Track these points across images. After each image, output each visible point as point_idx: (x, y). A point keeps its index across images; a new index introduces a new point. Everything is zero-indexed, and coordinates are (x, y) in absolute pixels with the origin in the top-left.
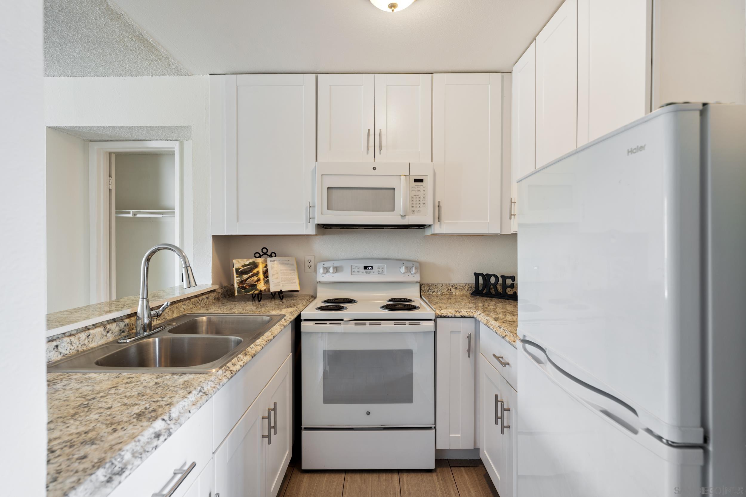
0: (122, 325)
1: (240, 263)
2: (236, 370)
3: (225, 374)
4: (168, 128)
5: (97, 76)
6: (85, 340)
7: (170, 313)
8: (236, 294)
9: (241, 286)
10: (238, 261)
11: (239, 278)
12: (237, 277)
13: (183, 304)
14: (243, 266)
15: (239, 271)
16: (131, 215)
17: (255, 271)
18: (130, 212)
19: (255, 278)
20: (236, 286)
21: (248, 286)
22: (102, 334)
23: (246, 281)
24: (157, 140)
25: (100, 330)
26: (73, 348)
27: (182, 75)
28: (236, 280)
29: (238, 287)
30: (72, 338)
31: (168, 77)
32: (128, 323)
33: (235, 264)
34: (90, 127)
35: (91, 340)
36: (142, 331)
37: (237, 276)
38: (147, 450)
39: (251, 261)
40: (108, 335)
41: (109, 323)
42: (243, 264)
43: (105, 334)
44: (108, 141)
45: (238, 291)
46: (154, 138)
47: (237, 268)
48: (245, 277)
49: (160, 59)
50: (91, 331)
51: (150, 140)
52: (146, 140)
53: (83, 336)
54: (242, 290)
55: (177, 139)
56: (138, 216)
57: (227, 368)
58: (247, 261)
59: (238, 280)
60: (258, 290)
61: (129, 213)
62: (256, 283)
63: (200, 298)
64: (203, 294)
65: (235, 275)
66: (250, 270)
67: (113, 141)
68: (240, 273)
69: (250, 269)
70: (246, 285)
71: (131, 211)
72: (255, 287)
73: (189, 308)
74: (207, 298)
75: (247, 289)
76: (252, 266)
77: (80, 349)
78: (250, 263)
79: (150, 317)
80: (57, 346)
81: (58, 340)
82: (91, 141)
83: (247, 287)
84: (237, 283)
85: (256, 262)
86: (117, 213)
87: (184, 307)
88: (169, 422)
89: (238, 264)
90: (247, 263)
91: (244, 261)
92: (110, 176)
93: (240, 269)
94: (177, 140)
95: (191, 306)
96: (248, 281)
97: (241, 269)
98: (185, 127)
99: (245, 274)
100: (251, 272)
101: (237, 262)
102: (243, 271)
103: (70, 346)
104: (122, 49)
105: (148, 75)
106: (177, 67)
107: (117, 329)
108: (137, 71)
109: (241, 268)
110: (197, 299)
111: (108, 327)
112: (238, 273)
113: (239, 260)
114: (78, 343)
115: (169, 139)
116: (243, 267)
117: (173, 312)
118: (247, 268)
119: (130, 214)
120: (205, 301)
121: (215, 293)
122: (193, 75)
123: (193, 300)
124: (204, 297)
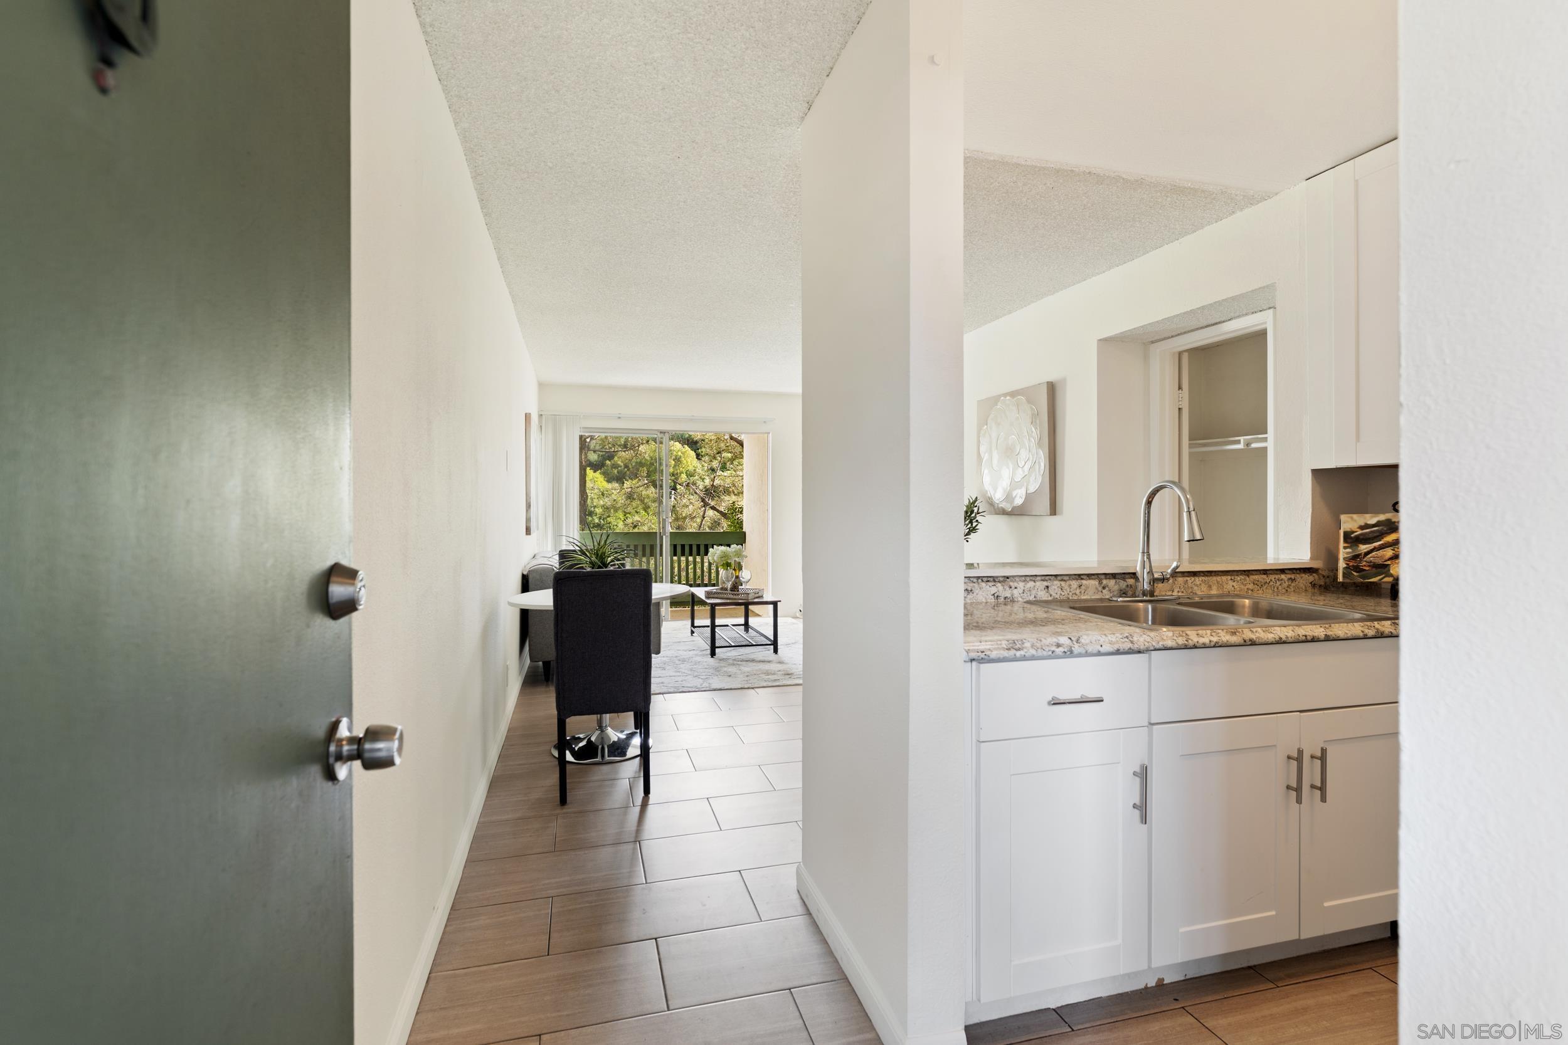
0: (1123, 584)
1: (1355, 521)
4: (1242, 296)
5: (1148, 252)
6: (1076, 589)
7: (1204, 588)
8: (1340, 579)
9: (1353, 566)
10: (1352, 518)
11: (1349, 550)
12: (1345, 548)
13: (1231, 579)
14: (1362, 528)
15: (1352, 536)
16: (1241, 446)
17: (1390, 538)
18: (1240, 440)
19: (1389, 553)
20: (1342, 565)
21: (1369, 566)
22: (1097, 588)
23: (1364, 557)
24: (1239, 317)
25: (1093, 583)
26: (1063, 594)
27: (1258, 202)
28: (1343, 552)
29: (1345, 566)
30: (1063, 583)
31: (1239, 214)
32: (1131, 583)
33: (1345, 523)
34: (1142, 327)
35: (1083, 592)
36: (1141, 595)
37: (1346, 545)
39: (1382, 517)
40: (1104, 591)
41: (1106, 579)
42: (1363, 524)
43: (1100, 589)
44: (1172, 337)
45: (1344, 573)
46: (1232, 315)
47: (1349, 530)
48: (1363, 548)
49: (1214, 199)
50: (1084, 582)
51: (1229, 320)
52: (1224, 322)
53: (1075, 584)
54: (1355, 574)
55: (1268, 306)
56: (1254, 445)
58: (1372, 517)
59: (1348, 553)
60: (1392, 575)
61: (1238, 442)
62: (1389, 562)
63: (1272, 577)
64: (1282, 571)
65: (1342, 544)
66: (1377, 536)
67: (1179, 335)
68: (1352, 540)
69: (1378, 534)
70: (1364, 563)
71: (1242, 439)
72: (1387, 569)
73: (1245, 588)
74: (1293, 580)
75: (1367, 572)
76: (1382, 529)
77: (1071, 598)
78: (1379, 522)
79: (1154, 581)
80: (1047, 587)
81: (1049, 581)
82: (1153, 342)
83: (1367, 568)
84: (1344, 559)
85: (1393, 520)
87: (1234, 584)
89: (1351, 522)
90: (1373, 521)
91: (1365, 518)
92: (1180, 388)
93: (1353, 532)
94: (1270, 308)
95: (1251, 586)
96: (1370, 555)
97: (1356, 534)
98: (1268, 286)
99: (1364, 544)
100: (1380, 540)
101: (1349, 520)
102: (1361, 537)
103: (1060, 592)
104: (1160, 211)
105: (1209, 223)
106: (1244, 196)
107: (1116, 587)
108: (1193, 225)
109: (1356, 532)
110: (1265, 576)
111: (1105, 582)
112: (1349, 541)
113: (1355, 516)
114: (1068, 590)
115: (1256, 310)
116: (1362, 530)
117: (1210, 587)
118: (1372, 532)
119: (1240, 443)
120: (1285, 585)
121: (1314, 575)
122: (1277, 194)
123: (1256, 577)
124: (1283, 576)
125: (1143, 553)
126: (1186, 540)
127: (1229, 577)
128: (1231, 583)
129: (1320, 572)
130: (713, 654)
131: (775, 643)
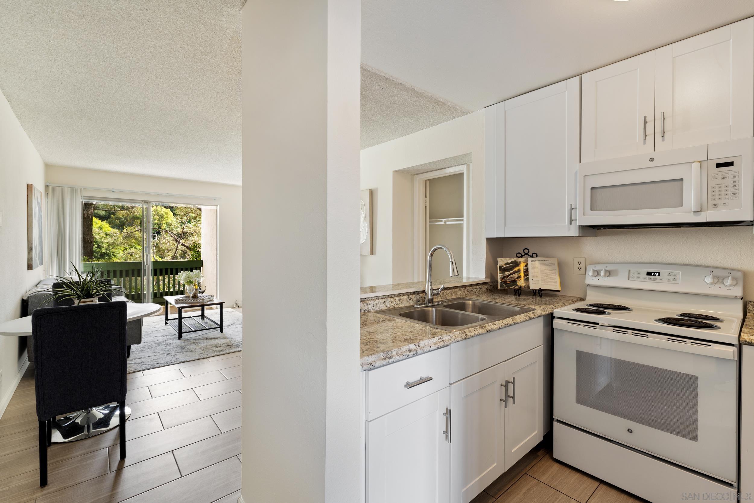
0: (418, 297)
1: (503, 261)
2: (470, 335)
3: (461, 335)
4: (457, 157)
5: (416, 132)
6: (398, 302)
7: (450, 295)
8: (499, 287)
9: (503, 281)
10: (502, 260)
11: (501, 274)
12: (500, 273)
13: (460, 290)
14: (506, 264)
15: (503, 268)
16: (443, 223)
17: (516, 269)
18: (442, 220)
19: (516, 275)
20: (499, 281)
21: (509, 281)
22: (407, 300)
23: (507, 278)
24: (452, 166)
25: (405, 297)
26: (392, 305)
27: (465, 115)
28: (499, 276)
29: (501, 281)
30: (392, 299)
31: (456, 119)
32: (421, 296)
33: (499, 262)
34: (413, 167)
35: (401, 303)
36: (428, 303)
37: (500, 272)
38: (403, 354)
39: (513, 260)
40: (410, 301)
41: (411, 294)
42: (506, 263)
43: (408, 300)
44: (424, 173)
45: (500, 285)
46: (450, 165)
47: (501, 265)
48: (507, 273)
49: (449, 109)
50: (401, 297)
51: (448, 168)
52: (446, 168)
53: (397, 299)
54: (504, 285)
55: (465, 163)
56: (448, 223)
57: (464, 332)
58: (509, 260)
59: (501, 276)
60: (518, 286)
61: (442, 221)
62: (516, 280)
63: (473, 288)
64: (477, 285)
65: (499, 272)
66: (512, 268)
67: (427, 172)
68: (503, 270)
69: (512, 267)
70: (507, 280)
71: (443, 220)
72: (516, 283)
73: (464, 293)
74: (480, 288)
75: (508, 284)
76: (513, 265)
77: (395, 306)
78: (512, 262)
79: (433, 295)
80: (385, 302)
81: (385, 299)
82: (415, 175)
83: (509, 283)
84: (500, 278)
85: (517, 261)
86: (430, 222)
87: (461, 292)
88: (418, 347)
89: (501, 262)
90: (510, 261)
91: (507, 260)
92: (426, 197)
93: (503, 266)
94: (465, 164)
95: (466, 293)
96: (510, 276)
97: (504, 267)
98: (468, 154)
99: (507, 272)
100: (513, 270)
101: (501, 261)
102: (506, 268)
103: (390, 304)
104: (426, 112)
105: (444, 122)
106: (461, 111)
107: (415, 299)
108: (438, 121)
109: (504, 266)
110: (471, 287)
111: (410, 296)
112: (501, 270)
113: (503, 259)
114: (394, 303)
115: (460, 164)
116: (506, 265)
117: (452, 294)
118: (510, 266)
119: (442, 222)
120: (478, 291)
121: (487, 285)
122: (472, 112)
123: (468, 288)
124: (477, 287)
125: (429, 281)
126: (451, 275)
127: (459, 289)
128: (459, 292)
129: (489, 283)
130: (180, 337)
131: (221, 327)
